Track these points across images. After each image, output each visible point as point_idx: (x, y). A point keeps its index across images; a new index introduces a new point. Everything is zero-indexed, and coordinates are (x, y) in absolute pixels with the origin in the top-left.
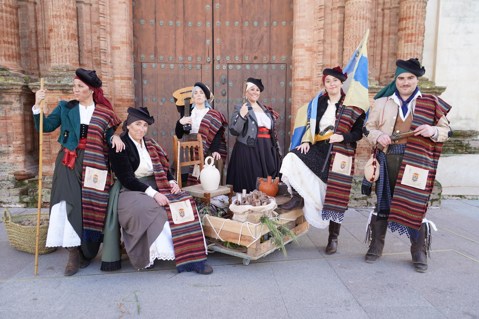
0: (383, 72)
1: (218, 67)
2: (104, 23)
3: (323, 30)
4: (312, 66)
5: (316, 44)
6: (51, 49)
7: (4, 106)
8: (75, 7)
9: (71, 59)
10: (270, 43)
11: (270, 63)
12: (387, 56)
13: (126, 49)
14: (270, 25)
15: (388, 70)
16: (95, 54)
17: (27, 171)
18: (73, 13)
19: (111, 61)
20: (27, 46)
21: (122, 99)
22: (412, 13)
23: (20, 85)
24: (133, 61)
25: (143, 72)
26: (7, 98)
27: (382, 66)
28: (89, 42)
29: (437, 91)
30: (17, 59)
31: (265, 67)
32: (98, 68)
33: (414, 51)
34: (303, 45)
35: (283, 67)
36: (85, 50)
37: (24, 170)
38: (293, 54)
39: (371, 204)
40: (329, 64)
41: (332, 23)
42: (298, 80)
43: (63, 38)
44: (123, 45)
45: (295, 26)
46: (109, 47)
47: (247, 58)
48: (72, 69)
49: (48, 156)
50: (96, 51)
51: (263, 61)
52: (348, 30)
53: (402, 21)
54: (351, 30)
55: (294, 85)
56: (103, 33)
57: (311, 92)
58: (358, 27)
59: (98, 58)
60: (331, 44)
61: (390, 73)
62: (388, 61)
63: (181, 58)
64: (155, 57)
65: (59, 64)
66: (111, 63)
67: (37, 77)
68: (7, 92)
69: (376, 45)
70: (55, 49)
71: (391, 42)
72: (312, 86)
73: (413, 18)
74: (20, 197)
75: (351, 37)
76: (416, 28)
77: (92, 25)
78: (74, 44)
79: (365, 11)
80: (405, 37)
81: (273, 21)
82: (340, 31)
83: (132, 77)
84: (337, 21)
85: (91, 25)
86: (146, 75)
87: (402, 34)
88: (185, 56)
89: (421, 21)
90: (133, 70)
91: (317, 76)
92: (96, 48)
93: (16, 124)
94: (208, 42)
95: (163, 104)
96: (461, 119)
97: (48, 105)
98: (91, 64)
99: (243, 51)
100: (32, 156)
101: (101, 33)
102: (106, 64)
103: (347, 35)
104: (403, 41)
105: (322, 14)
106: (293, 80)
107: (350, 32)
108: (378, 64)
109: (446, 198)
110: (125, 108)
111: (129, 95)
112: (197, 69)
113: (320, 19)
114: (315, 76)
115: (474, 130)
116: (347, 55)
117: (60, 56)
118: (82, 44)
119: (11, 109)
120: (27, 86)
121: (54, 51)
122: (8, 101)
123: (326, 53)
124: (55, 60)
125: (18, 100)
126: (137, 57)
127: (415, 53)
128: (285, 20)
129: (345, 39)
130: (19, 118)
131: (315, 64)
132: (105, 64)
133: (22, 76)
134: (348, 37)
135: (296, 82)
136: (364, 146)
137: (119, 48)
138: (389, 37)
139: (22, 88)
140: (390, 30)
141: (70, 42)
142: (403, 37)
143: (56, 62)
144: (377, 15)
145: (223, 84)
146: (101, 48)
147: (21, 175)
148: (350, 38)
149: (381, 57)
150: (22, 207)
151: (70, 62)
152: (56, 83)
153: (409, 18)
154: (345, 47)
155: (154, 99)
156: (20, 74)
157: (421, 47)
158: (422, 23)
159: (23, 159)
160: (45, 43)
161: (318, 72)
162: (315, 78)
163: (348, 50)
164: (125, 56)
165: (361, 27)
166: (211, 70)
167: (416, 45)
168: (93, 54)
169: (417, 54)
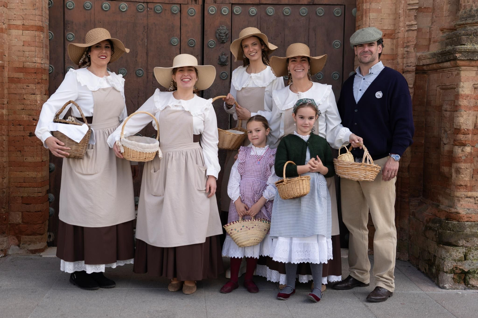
1: (212, 11)
4: (396, 9)
11: (312, 4)
21: (24, 68)
25: (66, 16)
31: (304, 10)
35: (337, 11)
40: (431, 6)
57: (393, 60)
83: (44, 26)
86: (72, 22)
90: (48, 12)
91: (407, 29)
110: (29, 85)
111: (39, 61)
112: (174, 13)
114: (403, 28)
131: (402, 6)
161: (410, 21)
162: (402, 33)
166: (199, 17)
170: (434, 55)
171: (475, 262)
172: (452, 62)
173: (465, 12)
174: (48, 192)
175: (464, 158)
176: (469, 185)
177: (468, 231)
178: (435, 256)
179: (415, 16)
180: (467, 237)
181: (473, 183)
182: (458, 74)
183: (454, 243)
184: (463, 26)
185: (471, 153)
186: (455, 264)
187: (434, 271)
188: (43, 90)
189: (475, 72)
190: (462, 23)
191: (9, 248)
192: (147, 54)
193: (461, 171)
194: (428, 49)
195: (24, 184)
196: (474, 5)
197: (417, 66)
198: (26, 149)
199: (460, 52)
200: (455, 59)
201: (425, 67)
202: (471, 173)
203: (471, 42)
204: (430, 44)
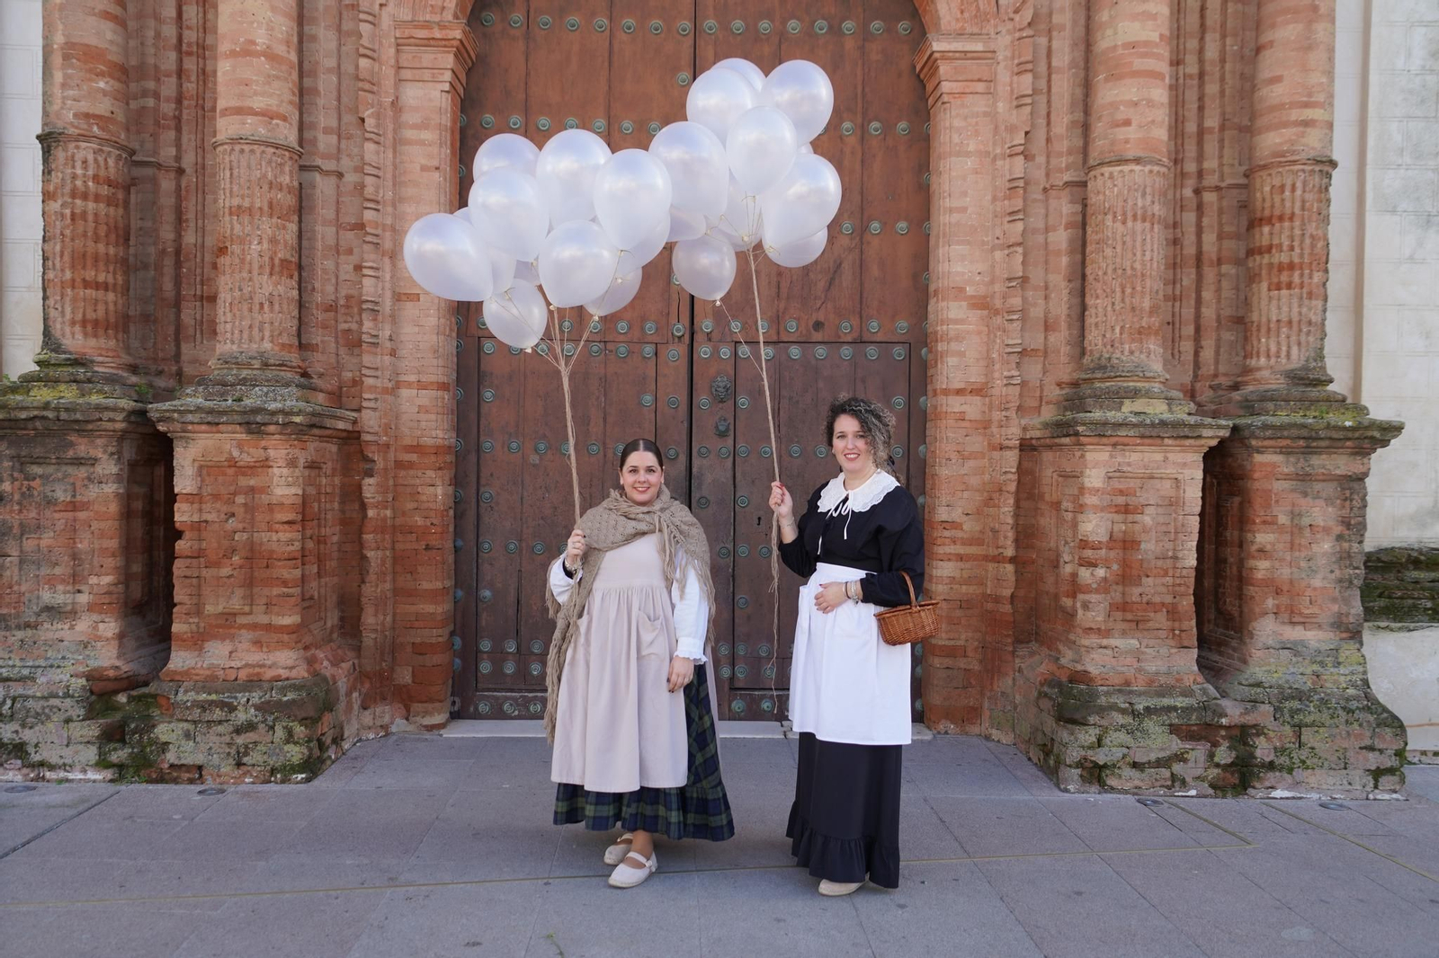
0: (1203, 371)
1: (705, 353)
2: (377, 228)
3: (1020, 250)
4: (988, 351)
5: (999, 288)
6: (220, 302)
7: (70, 469)
8: (296, 184)
9: (276, 333)
10: (861, 284)
11: (860, 342)
12: (1215, 324)
13: (436, 301)
14: (862, 230)
15: (1220, 366)
16: (346, 314)
17: (125, 668)
18: (288, 200)
19: (391, 336)
20: (149, 293)
21: (418, 445)
22: (1288, 204)
23: (123, 409)
24: (454, 335)
25: (482, 365)
26: (82, 448)
27: (1201, 354)
28: (329, 279)
29: (1377, 434)
30: (117, 332)
31: (846, 351)
32: (353, 354)
33: (1300, 313)
34: (961, 290)
35: (899, 352)
36: (317, 303)
37: (118, 663)
38: (931, 317)
39: (1184, 783)
40: (1042, 348)
41: (1047, 230)
42: (946, 392)
43: (255, 272)
45: (938, 237)
46: (388, 294)
47: (792, 326)
48: (277, 363)
49: (191, 620)
50: (347, 307)
51: (841, 333)
52: (1099, 251)
53: (1260, 226)
54: (1108, 252)
55: (936, 408)
56: (373, 256)
57: (985, 428)
58: (1129, 244)
59: (354, 326)
60: (1046, 288)
61: (1225, 375)
62: (1218, 340)
63: (596, 325)
65: (239, 346)
66: (391, 340)
67: (172, 383)
68: (83, 431)
69: (1181, 292)
70: (231, 304)
71: (1225, 284)
72: (990, 410)
73: (1291, 219)
74: (100, 748)
75: (1110, 271)
76: (1302, 249)
77: (341, 232)
78: (286, 288)
79: (1149, 198)
80: (1269, 274)
81: (871, 219)
82: (1071, 252)
83: (450, 381)
84: (1064, 221)
85: (338, 233)
86: (492, 374)
87: (1261, 264)
88: (608, 318)
89: (1317, 228)
90: (455, 359)
91: (1005, 382)
92: (348, 298)
93: (103, 525)
95: (541, 459)
97: (201, 467)
98: (333, 345)
99: (782, 305)
100: (144, 617)
101: (366, 256)
102: (375, 345)
103: (1095, 265)
104: (1264, 285)
105: (1018, 204)
106: (930, 393)
107: (1105, 258)
108: (1187, 347)
109: (1416, 760)
110: (427, 472)
111: (441, 436)
112: (645, 358)
113: (1011, 219)
114: (999, 382)
116: (1096, 325)
117: (246, 323)
118: (310, 287)
119: (89, 479)
120: (143, 413)
121: (228, 309)
122: (82, 455)
123: (1032, 315)
124: (229, 335)
125: (112, 454)
126: (467, 319)
127: (1304, 319)
128: (906, 220)
129: (1090, 278)
130: (114, 508)
131: (997, 347)
132: (374, 343)
133: (129, 382)
134: (1100, 273)
135: (942, 399)
136: (1157, 599)
137: (417, 298)
138: (1220, 271)
139: (126, 420)
140: (1220, 250)
141: (276, 284)
142: (1264, 272)
143: (233, 342)
144: (1182, 206)
145: (722, 401)
146: (364, 297)
147: (108, 679)
148: (1105, 273)
149: (1198, 329)
150: (104, 781)
151: (272, 342)
152: (230, 401)
153: (1281, 218)
154: (1090, 301)
155: (514, 445)
156: (125, 374)
157: (1320, 303)
158: (1320, 232)
159: (117, 631)
160: (202, 285)
161: (1009, 371)
162: (998, 388)
163: (1100, 310)
164: (433, 321)
165: (1138, 244)
166: (684, 362)
167: (1305, 296)
168: (339, 315)
169: (1310, 323)
170: (1046, 425)
171: (1114, 749)
172: (1073, 438)
173: (1092, 361)
174: (452, 634)
175: (1094, 586)
176: (1103, 628)
177: (1102, 701)
178: (1052, 739)
179: (1017, 362)
180: (1102, 711)
181: (1111, 625)
182: (1082, 456)
183: (1082, 721)
184: (1089, 381)
185: (1105, 579)
186: (1083, 753)
187: (1052, 762)
188: (447, 478)
189: (1108, 454)
190: (1088, 376)
191: (392, 723)
192: (605, 420)
193: (1090, 606)
194: (1039, 412)
195: (417, 624)
196: (1105, 350)
197: (1022, 439)
198: (420, 569)
199: (1084, 424)
200: (1077, 434)
201: (1034, 442)
202: (1105, 608)
203: (1101, 407)
204: (1041, 406)
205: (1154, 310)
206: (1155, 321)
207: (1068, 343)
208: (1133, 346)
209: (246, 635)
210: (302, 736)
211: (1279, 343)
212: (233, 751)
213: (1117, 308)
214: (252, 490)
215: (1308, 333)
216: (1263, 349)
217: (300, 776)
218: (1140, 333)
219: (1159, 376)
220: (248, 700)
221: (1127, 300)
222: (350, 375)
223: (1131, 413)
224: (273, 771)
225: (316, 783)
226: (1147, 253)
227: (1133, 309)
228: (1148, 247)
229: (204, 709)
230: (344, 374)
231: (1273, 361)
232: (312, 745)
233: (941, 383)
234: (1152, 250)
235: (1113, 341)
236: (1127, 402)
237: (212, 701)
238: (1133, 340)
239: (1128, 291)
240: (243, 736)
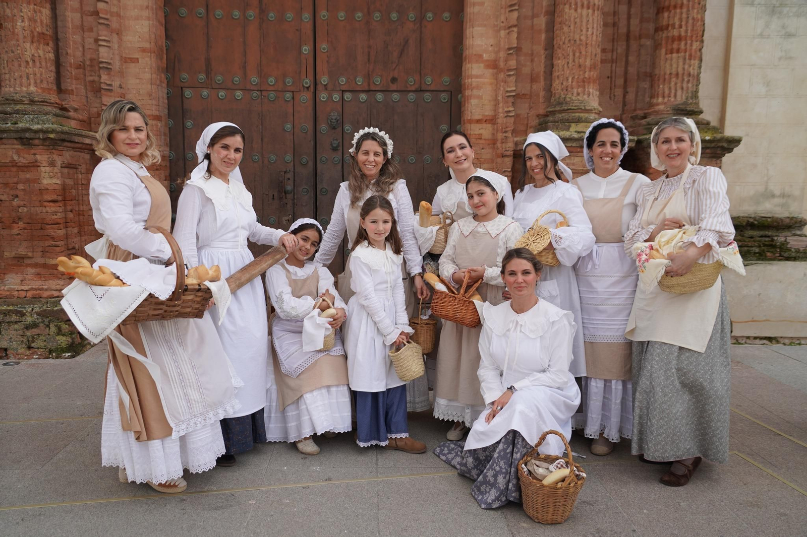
0: (627, 108)
1: (323, 98)
2: (106, 14)
3: (515, 29)
4: (496, 95)
5: (502, 55)
9: (38, 81)
10: (421, 54)
11: (420, 91)
12: (636, 78)
13: (149, 63)
14: (421, 18)
15: (638, 104)
16: (91, 71)
19: (120, 85)
24: (164, 85)
25: (185, 106)
27: (627, 97)
28: (78, 48)
29: (725, 145)
31: (411, 96)
32: (97, 97)
33: (684, 69)
34: (481, 56)
35: (444, 97)
36: (71, 64)
38: (463, 74)
40: (529, 93)
41: (533, 16)
42: (470, 122)
43: (22, 41)
44: (145, 54)
45: (467, 22)
46: (117, 58)
47: (378, 80)
48: (40, 100)
50: (91, 66)
51: (408, 86)
52: (562, 29)
53: (663, 12)
54: (566, 29)
56: (105, 33)
57: (494, 144)
58: (578, 23)
59: (96, 79)
60: (532, 54)
61: (641, 109)
62: (637, 87)
63: (255, 79)
64: (207, 77)
65: (14, 88)
66: (121, 88)
69: (617, 57)
70: (7, 61)
71: (643, 52)
72: (497, 133)
73: (681, 7)
75: (567, 42)
76: (687, 27)
77: (84, 17)
78: (46, 53)
80: (667, 43)
81: (427, 11)
82: (547, 30)
83: (162, 115)
84: (543, 11)
85: (82, 17)
86: (190, 111)
87: (662, 37)
88: (263, 75)
89: (698, 13)
91: (506, 115)
92: (92, 60)
94: (306, 50)
96: (773, 196)
98: (83, 91)
99: (371, 67)
101: (100, 33)
102: (110, 91)
103: (559, 38)
104: (663, 51)
106: (462, 122)
107: (564, 33)
108: (619, 92)
112: (287, 101)
113: (511, 9)
114: (502, 115)
115: (795, 216)
117: (18, 74)
118: (64, 52)
121: (6, 64)
123: (523, 72)
124: (7, 82)
126: (173, 76)
127: (686, 72)
128: (449, 11)
129: (556, 47)
131: (501, 92)
132: (109, 90)
134: (561, 43)
135: (468, 126)
137: (137, 60)
138: (640, 43)
140: (641, 29)
141: (36, 49)
142: (664, 42)
143: (11, 87)
145: (334, 128)
146: (101, 60)
148: (564, 43)
149: (626, 81)
151: (36, 87)
152: (9, 124)
153: (675, 7)
154: (555, 62)
157: (697, 62)
158: (699, 16)
161: (508, 108)
162: (501, 120)
163: (561, 67)
164: (147, 76)
165: (584, 24)
166: (311, 103)
167: (687, 57)
168: (86, 71)
169: (689, 75)
173: (555, 100)
179: (513, 103)
184: (553, 113)
190: (551, 110)
192: (262, 140)
196: (562, 93)
197: (514, 150)
203: (557, 128)
204: (527, 130)
205: (593, 67)
206: (594, 74)
207: (544, 90)
208: (580, 90)
209: (31, 271)
210: (67, 331)
211: (670, 88)
212: (25, 340)
213: (570, 65)
214: (28, 181)
215: (688, 81)
216: (660, 92)
217: (67, 354)
218: (584, 82)
219: (595, 109)
220: (33, 309)
221: (576, 60)
222: (95, 110)
223: (576, 132)
224: (51, 352)
225: (77, 358)
226: (590, 30)
227: (580, 66)
228: (590, 26)
229: (5, 315)
230: (91, 109)
231: (666, 100)
232: (74, 336)
233: (467, 116)
234: (593, 28)
235: (567, 87)
236: (573, 125)
237: (10, 310)
238: (579, 86)
239: (577, 54)
240: (31, 331)
